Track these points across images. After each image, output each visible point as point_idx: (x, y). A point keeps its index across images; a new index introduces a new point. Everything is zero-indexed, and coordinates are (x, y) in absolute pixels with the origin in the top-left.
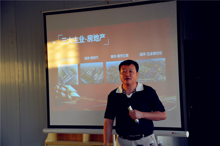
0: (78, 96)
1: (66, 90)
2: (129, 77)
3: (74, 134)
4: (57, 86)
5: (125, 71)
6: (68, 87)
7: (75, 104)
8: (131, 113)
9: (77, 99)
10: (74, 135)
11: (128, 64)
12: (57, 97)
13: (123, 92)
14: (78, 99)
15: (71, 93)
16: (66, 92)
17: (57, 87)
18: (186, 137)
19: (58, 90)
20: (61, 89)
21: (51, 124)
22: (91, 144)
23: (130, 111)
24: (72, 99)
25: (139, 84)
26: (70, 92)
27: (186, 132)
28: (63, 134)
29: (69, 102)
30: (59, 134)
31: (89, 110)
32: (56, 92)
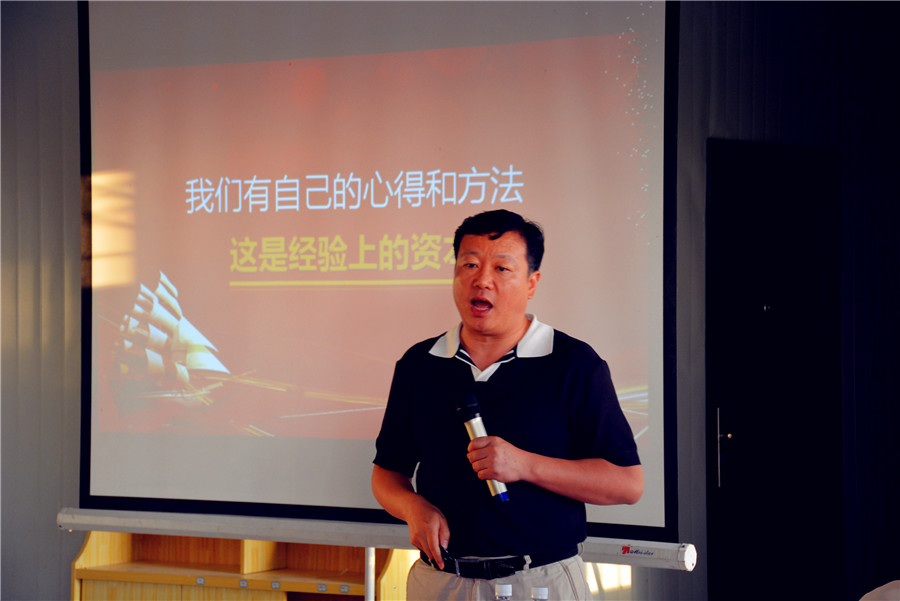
0: (221, 368)
1: (167, 341)
2: (489, 296)
3: (207, 539)
4: (128, 320)
5: (476, 261)
6: (178, 327)
7: (203, 403)
8: (475, 449)
9: (217, 381)
10: (206, 543)
11: (493, 234)
12: (124, 368)
13: (458, 353)
14: (220, 384)
15: (189, 356)
16: (167, 350)
17: (127, 324)
18: (683, 569)
19: (131, 338)
20: (145, 333)
21: (95, 490)
22: (277, 585)
23: (472, 438)
24: (192, 379)
25: (538, 327)
26: (186, 349)
27: (681, 549)
28: (158, 536)
29: (179, 395)
30: (139, 535)
31: (268, 434)
32: (123, 344)
